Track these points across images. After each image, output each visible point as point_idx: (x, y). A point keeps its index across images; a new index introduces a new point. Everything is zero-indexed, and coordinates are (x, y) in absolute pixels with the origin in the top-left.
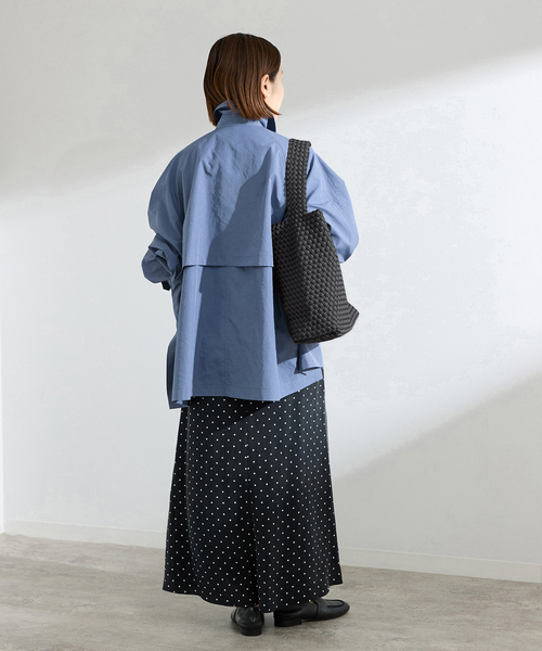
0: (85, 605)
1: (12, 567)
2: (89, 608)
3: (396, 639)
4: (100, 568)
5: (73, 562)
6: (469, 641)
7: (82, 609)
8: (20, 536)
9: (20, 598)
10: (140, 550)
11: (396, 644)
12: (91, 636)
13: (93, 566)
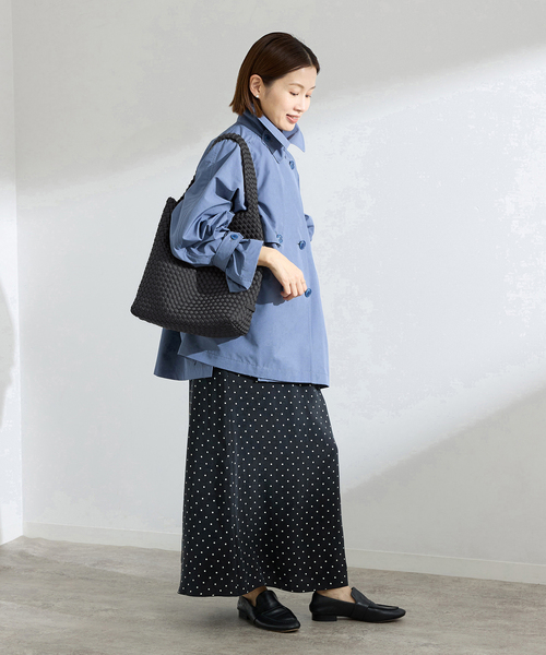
0: (106, 610)
1: (31, 570)
2: (110, 613)
3: (425, 645)
4: (121, 571)
5: (94, 565)
6: (501, 647)
7: (103, 614)
8: (39, 539)
9: (40, 603)
10: (161, 553)
11: (426, 650)
12: (112, 641)
13: (114, 570)
